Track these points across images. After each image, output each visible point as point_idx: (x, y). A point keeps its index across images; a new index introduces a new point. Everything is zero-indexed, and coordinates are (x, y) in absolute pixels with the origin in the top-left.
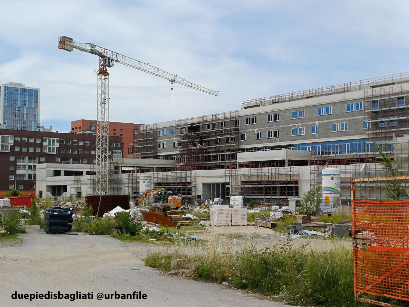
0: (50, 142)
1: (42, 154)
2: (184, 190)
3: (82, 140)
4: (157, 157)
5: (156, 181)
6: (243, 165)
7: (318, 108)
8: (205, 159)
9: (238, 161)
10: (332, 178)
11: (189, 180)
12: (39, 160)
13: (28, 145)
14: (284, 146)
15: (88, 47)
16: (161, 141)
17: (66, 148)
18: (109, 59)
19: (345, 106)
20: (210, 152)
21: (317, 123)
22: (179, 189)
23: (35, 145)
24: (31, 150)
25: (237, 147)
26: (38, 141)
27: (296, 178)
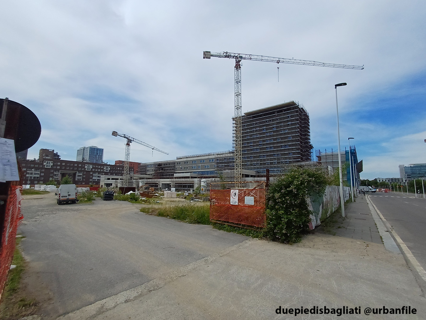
0: (106, 167)
1: (103, 172)
2: (155, 185)
3: (119, 168)
4: (146, 174)
5: (145, 182)
6: (175, 178)
7: (201, 160)
8: (163, 175)
9: (174, 176)
10: (204, 183)
11: (157, 182)
12: (102, 174)
13: (98, 169)
14: (189, 172)
15: (123, 135)
16: (148, 169)
17: (113, 170)
18: (130, 140)
19: (209, 160)
20: (165, 173)
21: (200, 165)
22: (154, 185)
23: (101, 169)
24: (99, 170)
25: (174, 172)
26: (102, 167)
27: (193, 182)
